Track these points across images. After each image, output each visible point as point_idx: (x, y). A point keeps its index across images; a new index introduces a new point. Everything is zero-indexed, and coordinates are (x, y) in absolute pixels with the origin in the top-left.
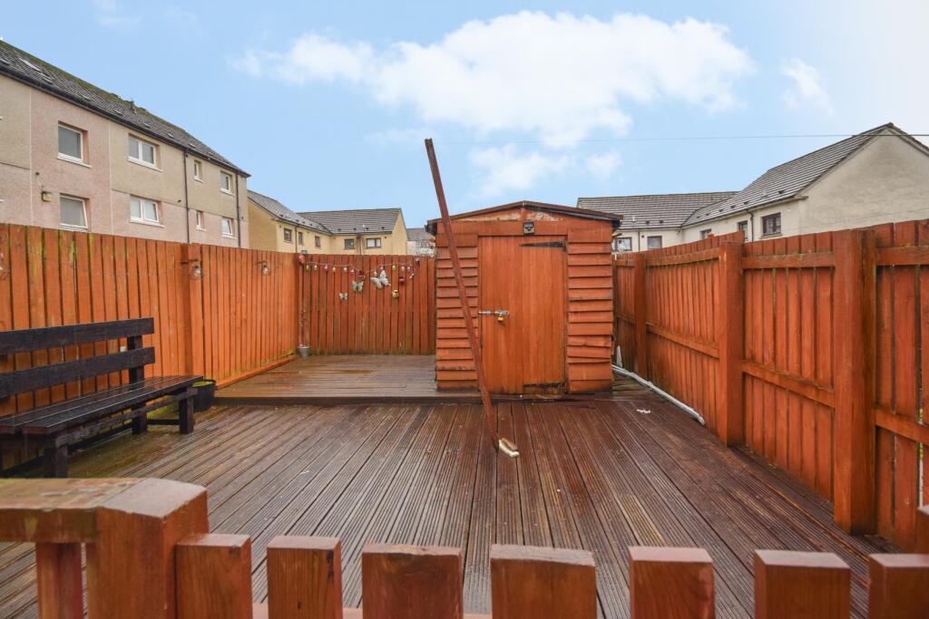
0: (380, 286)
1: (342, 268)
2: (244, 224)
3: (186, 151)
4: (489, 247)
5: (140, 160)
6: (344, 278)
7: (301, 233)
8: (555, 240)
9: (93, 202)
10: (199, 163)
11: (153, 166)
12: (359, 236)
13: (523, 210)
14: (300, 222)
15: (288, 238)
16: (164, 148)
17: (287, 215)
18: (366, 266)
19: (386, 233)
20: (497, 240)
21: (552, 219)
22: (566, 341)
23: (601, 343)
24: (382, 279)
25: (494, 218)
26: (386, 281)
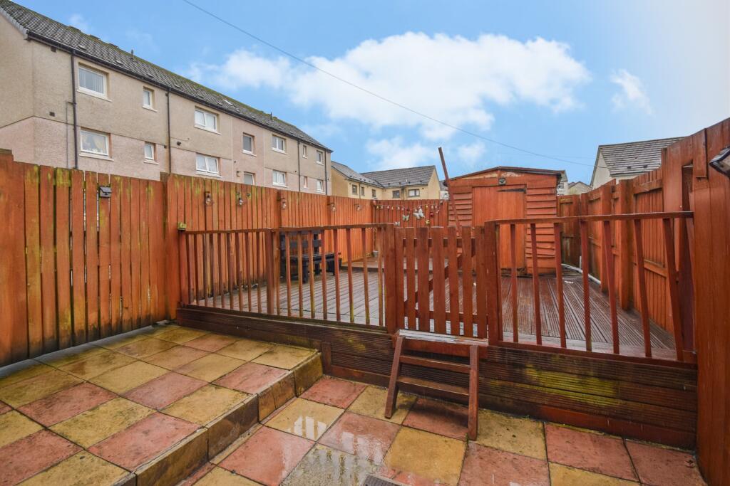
0: (419, 218)
1: (397, 208)
2: (329, 183)
3: (299, 140)
4: (478, 192)
5: (277, 149)
6: (398, 214)
7: (363, 188)
8: (518, 187)
9: (257, 175)
10: (306, 147)
11: (283, 152)
12: (403, 188)
13: (499, 171)
14: (362, 180)
15: (355, 191)
16: (289, 141)
17: (354, 175)
18: (410, 206)
19: (424, 185)
20: (483, 189)
21: (517, 176)
22: (525, 244)
23: (549, 246)
24: (419, 213)
25: (481, 177)
26: (422, 215)
